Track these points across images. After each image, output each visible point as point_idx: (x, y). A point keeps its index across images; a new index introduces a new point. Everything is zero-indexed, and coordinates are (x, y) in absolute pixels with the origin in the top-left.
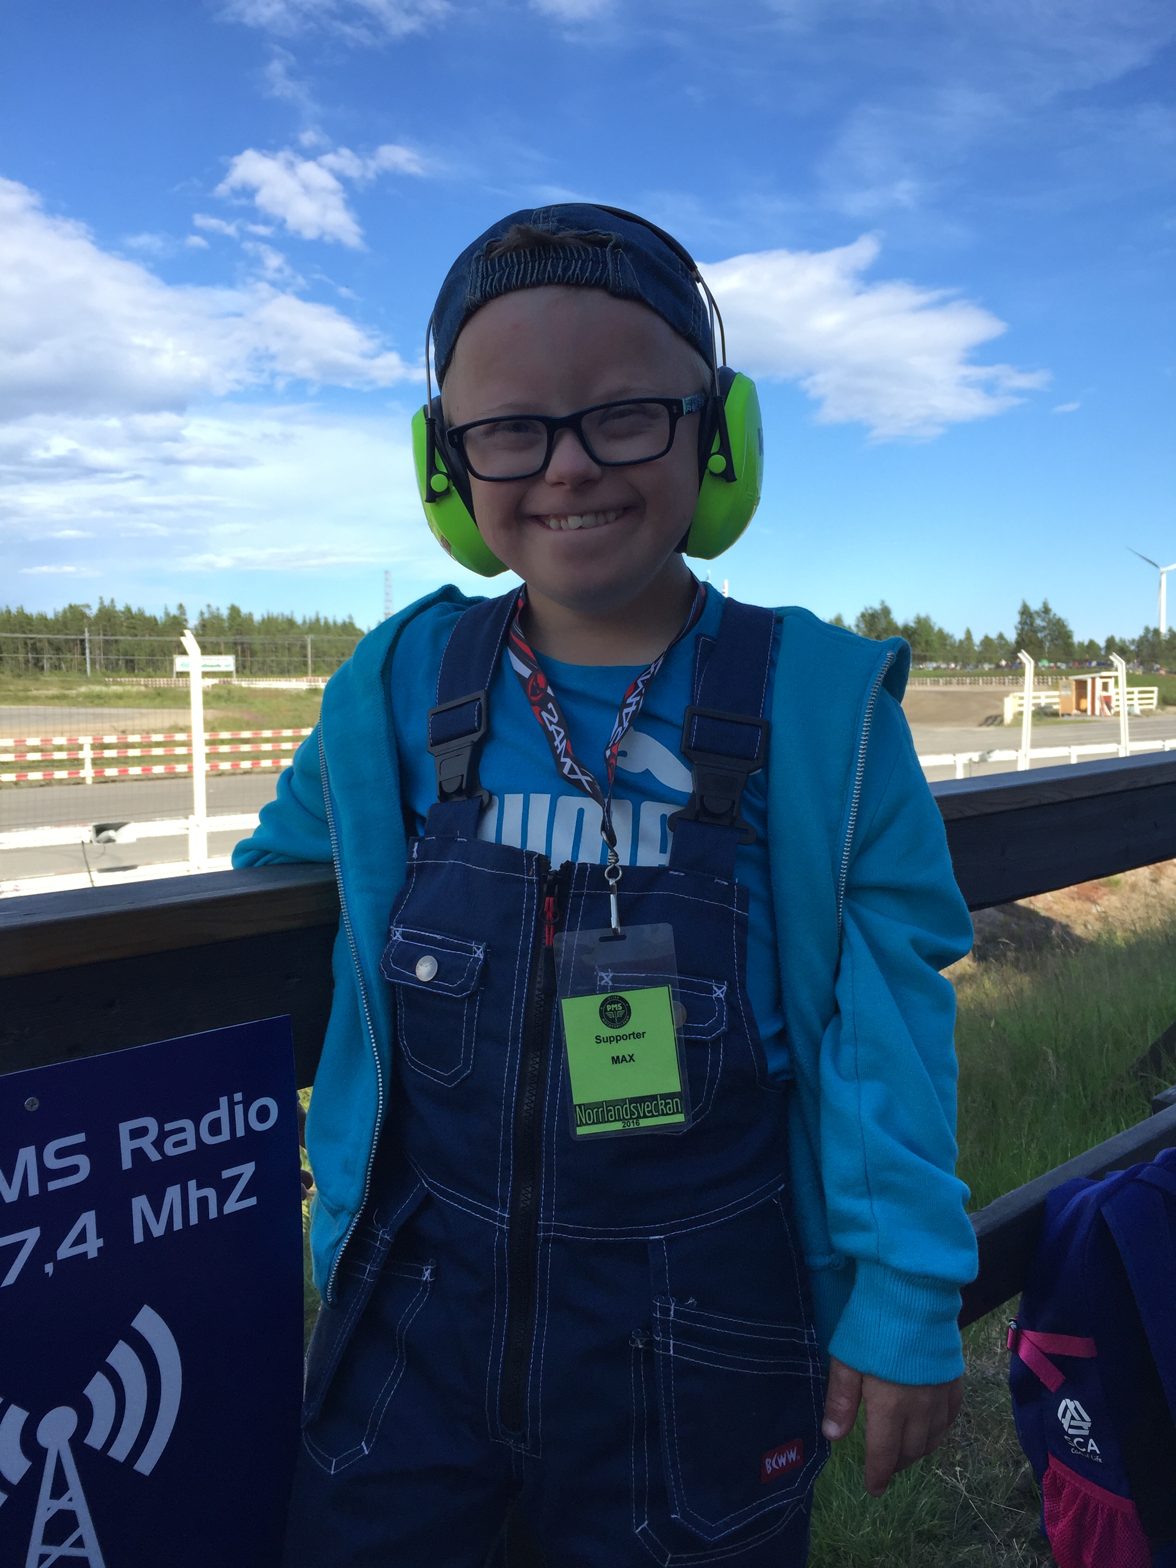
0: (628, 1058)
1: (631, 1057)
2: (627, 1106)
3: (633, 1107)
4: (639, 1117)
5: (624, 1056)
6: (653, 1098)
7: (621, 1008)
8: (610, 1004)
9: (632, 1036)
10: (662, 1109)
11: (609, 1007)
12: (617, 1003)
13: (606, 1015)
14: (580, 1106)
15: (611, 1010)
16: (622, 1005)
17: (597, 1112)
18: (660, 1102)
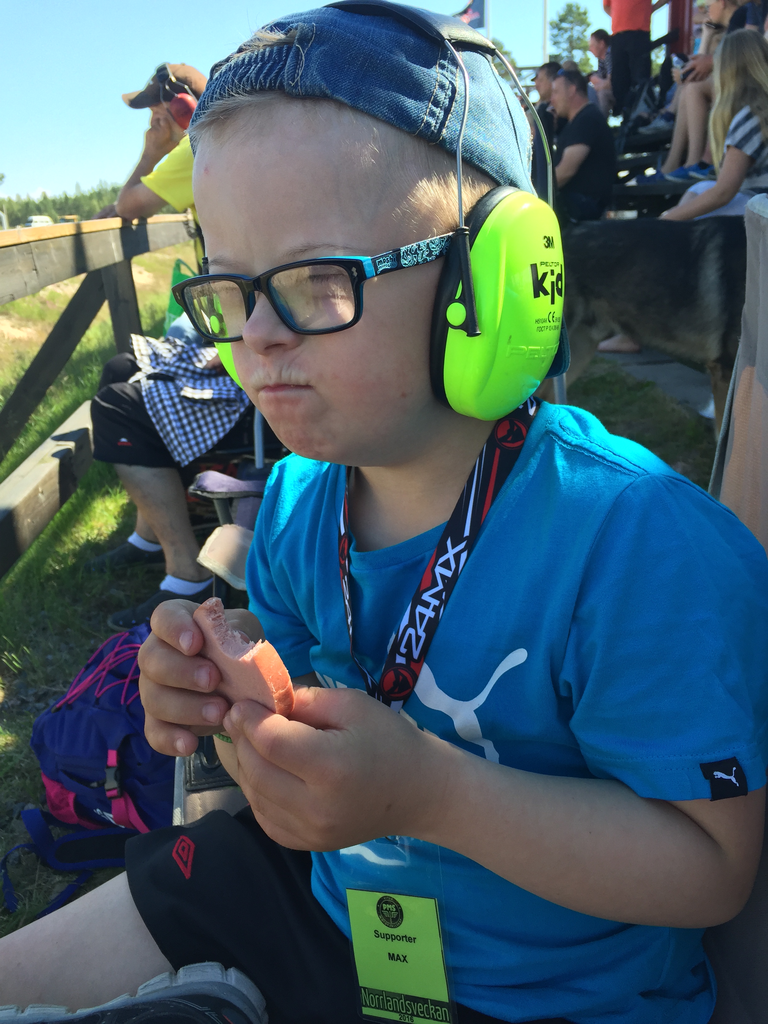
0: (402, 959)
1: (405, 957)
2: (403, 1001)
3: (408, 1004)
4: (412, 1015)
5: (398, 955)
6: (424, 1001)
7: (395, 910)
8: (386, 903)
9: (404, 938)
10: (432, 1014)
11: (385, 906)
12: (391, 904)
13: (382, 913)
14: (365, 988)
15: (386, 910)
16: (396, 907)
17: (378, 998)
18: (430, 1007)
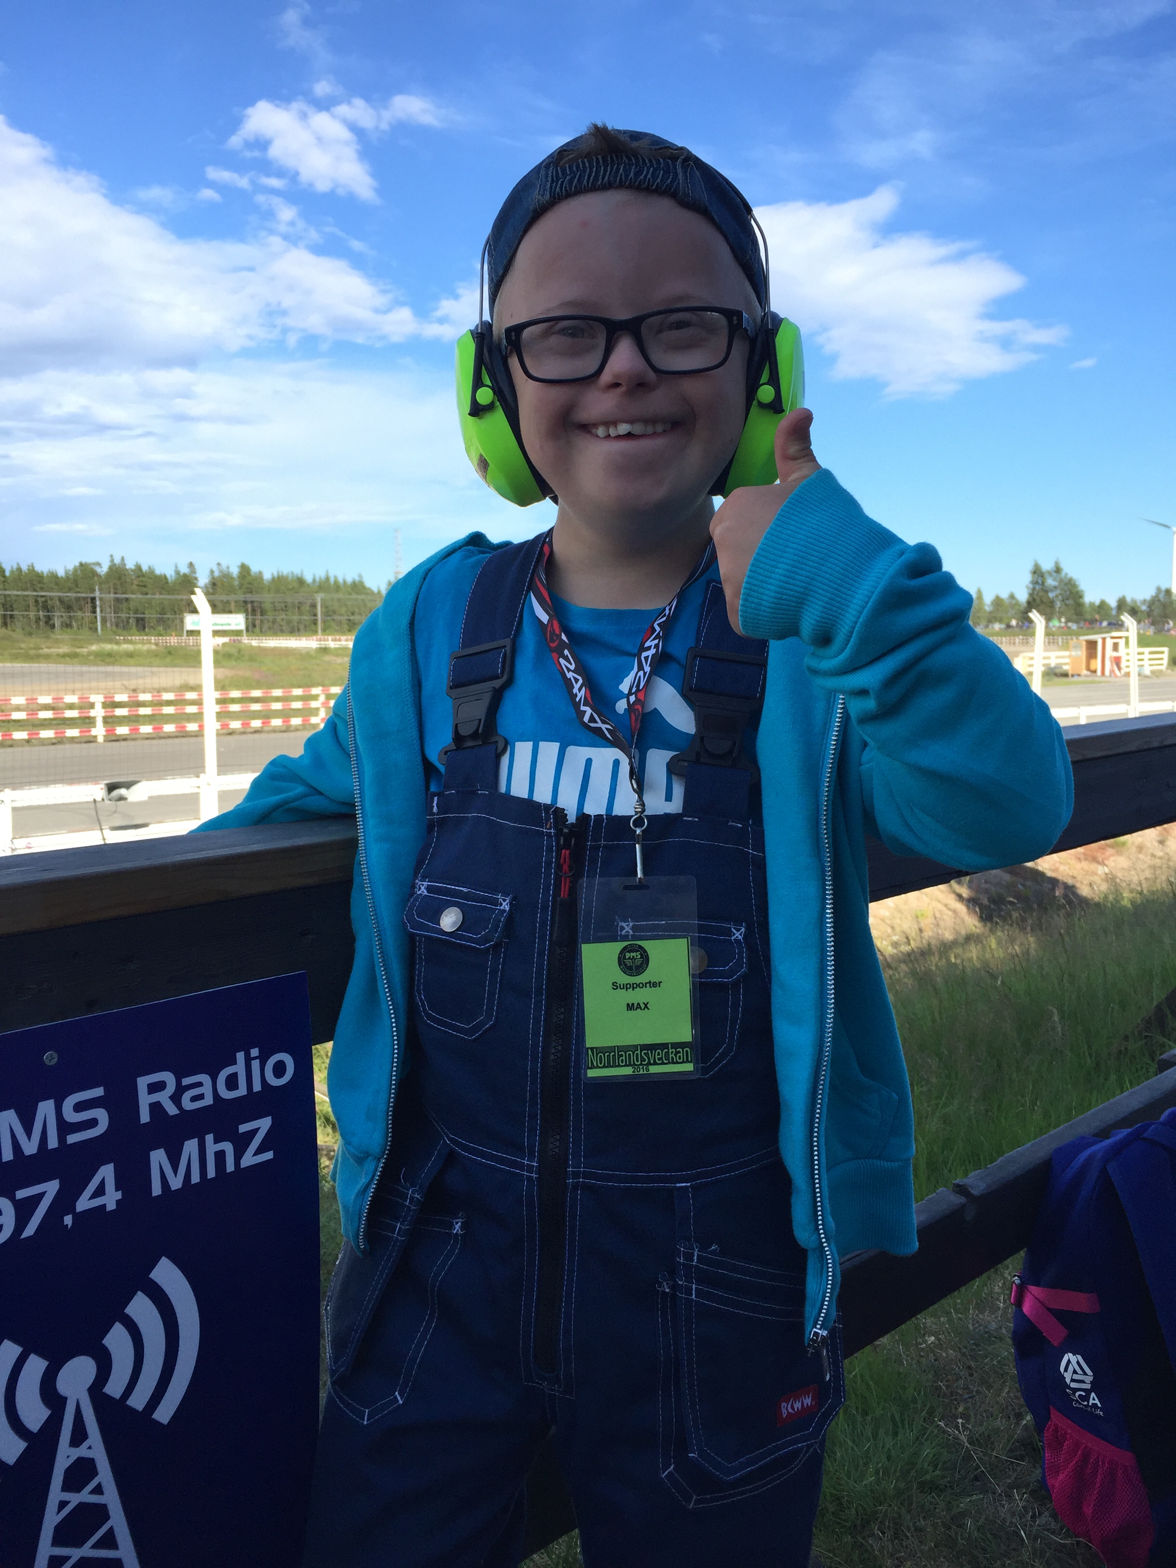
0: (643, 1006)
1: (646, 1005)
2: (639, 1052)
3: (645, 1054)
4: (649, 1064)
5: (638, 1004)
6: (664, 1046)
7: (639, 956)
8: (629, 952)
9: (648, 985)
10: (672, 1057)
11: (628, 955)
12: (637, 951)
13: (624, 962)
14: (592, 1049)
15: (629, 958)
16: (641, 954)
17: (609, 1056)
18: (670, 1051)
